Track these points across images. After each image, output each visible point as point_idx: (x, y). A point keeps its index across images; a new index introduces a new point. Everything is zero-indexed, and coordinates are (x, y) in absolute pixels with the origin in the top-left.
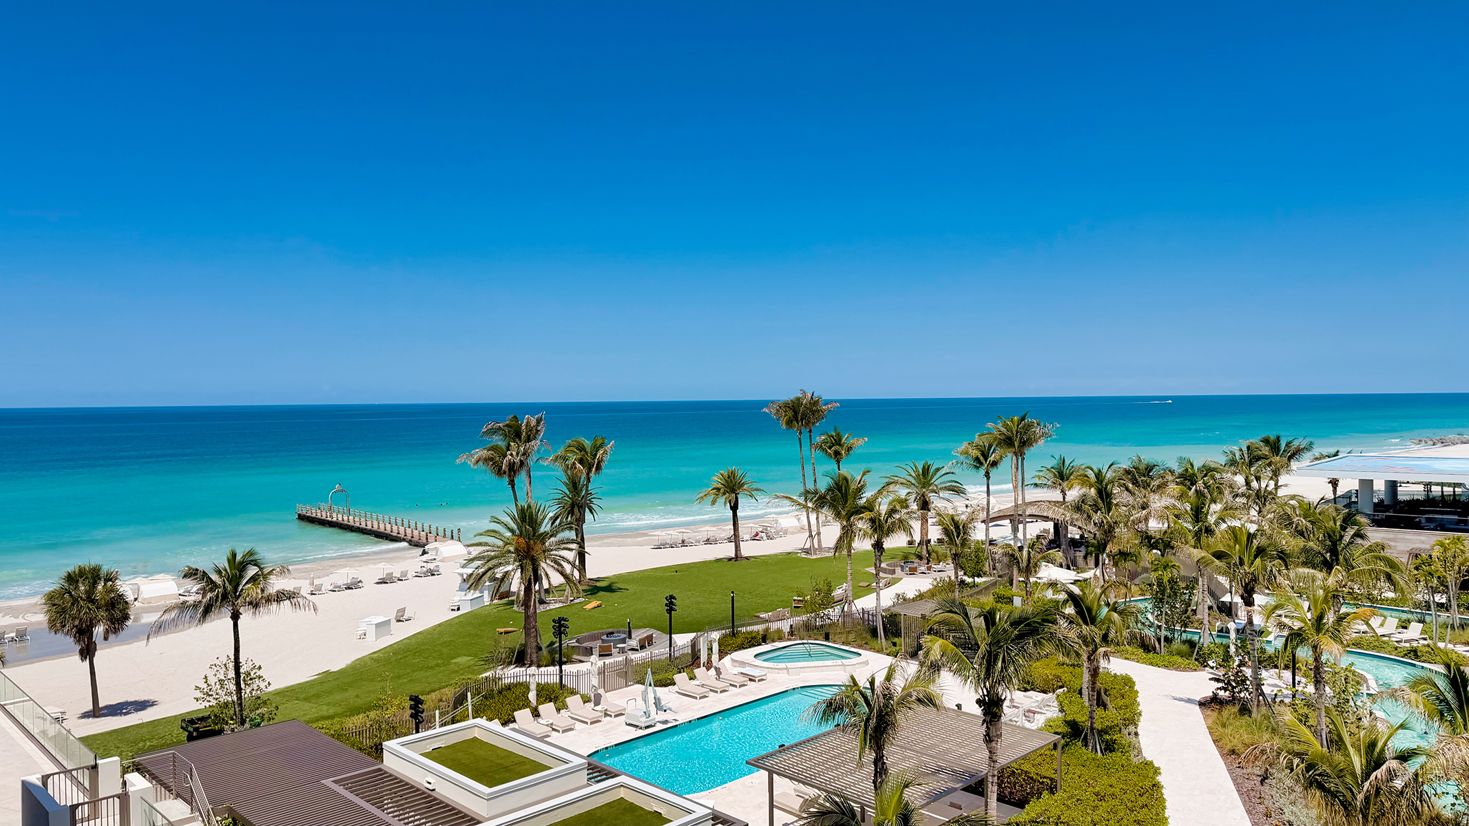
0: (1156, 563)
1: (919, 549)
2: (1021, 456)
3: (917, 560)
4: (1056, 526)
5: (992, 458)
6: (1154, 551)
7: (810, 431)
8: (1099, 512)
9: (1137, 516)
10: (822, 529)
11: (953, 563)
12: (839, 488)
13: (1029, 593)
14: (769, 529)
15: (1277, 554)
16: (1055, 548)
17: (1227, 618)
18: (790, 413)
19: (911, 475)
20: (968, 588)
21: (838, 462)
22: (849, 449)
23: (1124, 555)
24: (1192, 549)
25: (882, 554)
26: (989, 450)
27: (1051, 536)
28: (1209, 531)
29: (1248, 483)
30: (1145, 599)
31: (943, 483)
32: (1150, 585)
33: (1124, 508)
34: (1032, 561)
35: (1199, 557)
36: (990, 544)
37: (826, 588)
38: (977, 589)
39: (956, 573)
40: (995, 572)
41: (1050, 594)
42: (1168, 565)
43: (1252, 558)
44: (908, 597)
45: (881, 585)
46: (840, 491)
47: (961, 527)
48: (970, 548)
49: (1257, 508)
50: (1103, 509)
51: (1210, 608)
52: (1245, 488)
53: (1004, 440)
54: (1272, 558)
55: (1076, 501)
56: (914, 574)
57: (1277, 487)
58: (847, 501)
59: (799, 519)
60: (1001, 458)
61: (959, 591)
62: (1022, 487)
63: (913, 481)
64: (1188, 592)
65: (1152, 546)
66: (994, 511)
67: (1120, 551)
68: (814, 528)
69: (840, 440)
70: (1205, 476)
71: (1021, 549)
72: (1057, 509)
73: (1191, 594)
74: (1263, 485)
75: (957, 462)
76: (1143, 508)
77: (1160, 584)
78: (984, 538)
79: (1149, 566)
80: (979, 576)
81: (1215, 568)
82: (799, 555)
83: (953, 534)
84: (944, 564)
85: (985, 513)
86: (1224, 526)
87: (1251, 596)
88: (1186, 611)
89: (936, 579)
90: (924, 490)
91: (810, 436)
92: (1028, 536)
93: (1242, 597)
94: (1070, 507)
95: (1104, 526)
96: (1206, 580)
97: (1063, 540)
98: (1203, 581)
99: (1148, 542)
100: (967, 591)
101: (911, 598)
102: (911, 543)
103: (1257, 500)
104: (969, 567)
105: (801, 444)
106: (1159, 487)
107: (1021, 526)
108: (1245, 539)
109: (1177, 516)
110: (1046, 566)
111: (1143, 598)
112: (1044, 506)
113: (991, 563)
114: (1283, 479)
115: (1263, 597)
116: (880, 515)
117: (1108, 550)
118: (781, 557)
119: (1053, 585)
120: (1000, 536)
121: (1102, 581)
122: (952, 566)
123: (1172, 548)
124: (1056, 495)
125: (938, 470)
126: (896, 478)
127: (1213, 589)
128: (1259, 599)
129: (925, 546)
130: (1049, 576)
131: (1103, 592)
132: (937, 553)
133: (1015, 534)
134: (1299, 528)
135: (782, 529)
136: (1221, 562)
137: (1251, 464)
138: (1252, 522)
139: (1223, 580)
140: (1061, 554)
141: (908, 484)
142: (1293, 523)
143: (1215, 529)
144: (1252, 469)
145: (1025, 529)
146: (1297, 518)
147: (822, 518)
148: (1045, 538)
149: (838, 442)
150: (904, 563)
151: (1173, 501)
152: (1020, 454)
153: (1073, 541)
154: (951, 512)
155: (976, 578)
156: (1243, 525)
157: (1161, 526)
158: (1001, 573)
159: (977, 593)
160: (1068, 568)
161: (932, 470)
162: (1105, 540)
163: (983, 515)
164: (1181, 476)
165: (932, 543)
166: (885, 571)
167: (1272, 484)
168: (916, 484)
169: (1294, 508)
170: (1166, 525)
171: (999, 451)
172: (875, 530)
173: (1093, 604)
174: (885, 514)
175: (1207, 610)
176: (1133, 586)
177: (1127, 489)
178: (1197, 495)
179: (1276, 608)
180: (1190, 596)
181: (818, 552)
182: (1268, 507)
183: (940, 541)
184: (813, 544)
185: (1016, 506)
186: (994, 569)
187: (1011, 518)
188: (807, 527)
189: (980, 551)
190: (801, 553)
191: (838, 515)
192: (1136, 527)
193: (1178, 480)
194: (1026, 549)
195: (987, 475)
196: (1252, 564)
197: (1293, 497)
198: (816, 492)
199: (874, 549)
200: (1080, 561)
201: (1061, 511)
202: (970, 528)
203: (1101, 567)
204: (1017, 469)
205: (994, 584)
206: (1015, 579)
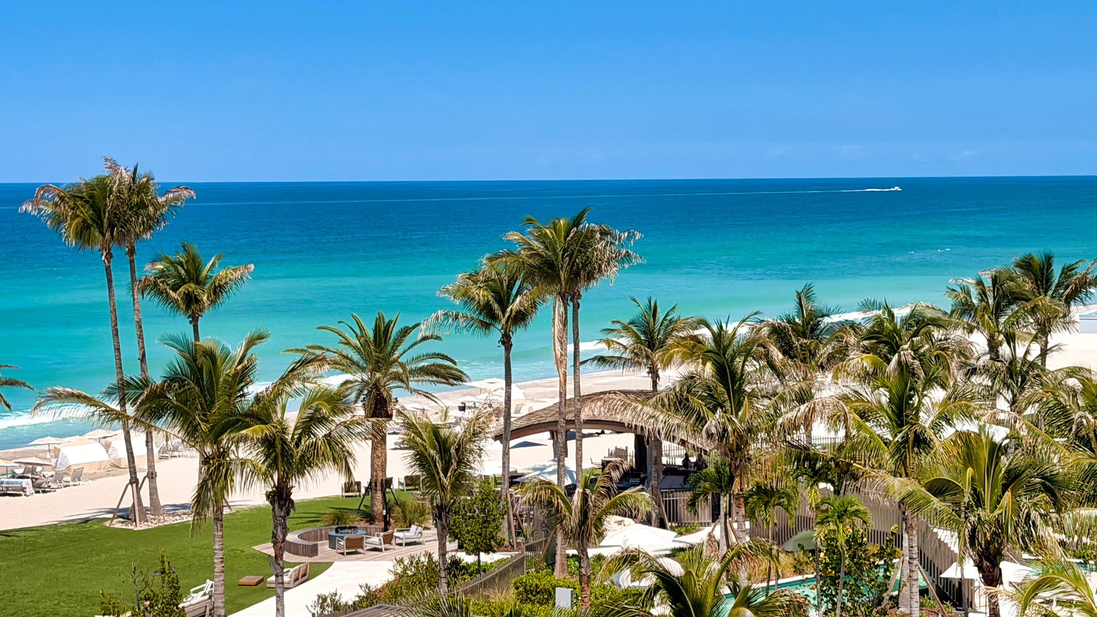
0: (824, 507)
1: (368, 499)
2: (571, 300)
3: (363, 524)
4: (640, 442)
5: (516, 305)
6: (822, 485)
7: (132, 252)
8: (719, 410)
9: (789, 415)
10: (159, 467)
11: (436, 525)
12: (196, 371)
13: (585, 579)
14: (39, 469)
15: (1042, 484)
16: (635, 485)
17: (954, 610)
18: (86, 212)
19: (348, 343)
20: (466, 576)
21: (194, 320)
22: (218, 290)
23: (765, 494)
24: (890, 479)
25: (288, 513)
26: (510, 286)
27: (631, 460)
28: (921, 442)
29: (993, 347)
30: (803, 581)
31: (418, 359)
32: (813, 552)
33: (766, 402)
34: (590, 515)
35: (904, 494)
36: (512, 484)
37: (168, 592)
38: (484, 578)
39: (442, 547)
40: (520, 539)
41: (625, 579)
42: (846, 511)
43: (999, 490)
44: (343, 601)
45: (286, 579)
46: (198, 382)
47: (453, 451)
48: (471, 493)
49: (1009, 396)
50: (728, 404)
51: (923, 592)
52: (988, 357)
53: (539, 268)
54: (1031, 490)
55: (678, 389)
56: (356, 553)
57: (1044, 353)
58: (213, 403)
59: (107, 446)
60: (534, 306)
61: (449, 584)
62: (575, 365)
63: (356, 357)
64: (882, 562)
65: (817, 476)
66: (519, 414)
67: (759, 487)
68: (142, 465)
69: (198, 270)
70: (916, 334)
71: (571, 490)
72: (640, 407)
73: (888, 567)
74: (1020, 353)
75: (446, 315)
76: (802, 401)
77: (832, 549)
78: (499, 472)
79: (811, 514)
80: (489, 549)
81: (933, 513)
82: (107, 524)
83: (435, 466)
84: (420, 529)
85: (502, 420)
86: (948, 432)
87: (995, 565)
88: (880, 601)
89: (401, 561)
90: (378, 375)
91: (132, 262)
92: (586, 465)
93: (981, 569)
94: (666, 400)
95: (727, 439)
96: (915, 539)
97: (651, 468)
98: (910, 540)
99: (810, 466)
100: (468, 582)
101: (350, 603)
102: (348, 487)
103: (1009, 381)
104: (468, 532)
105: (110, 281)
106: (831, 357)
107: (572, 445)
108: (986, 455)
109: (863, 415)
110: (620, 523)
111: (800, 578)
112: (618, 399)
113: (514, 523)
114: (1054, 339)
115: (1018, 566)
116: (284, 430)
117: (736, 488)
118: (66, 530)
119: (629, 559)
120: (532, 466)
121: (725, 547)
122: (433, 532)
123: (855, 478)
124: (639, 379)
125: (405, 332)
126: (319, 352)
127: (929, 554)
128: (1011, 571)
129: (379, 495)
130: (625, 542)
131: (725, 569)
132: (402, 505)
133: (559, 461)
134: (1083, 433)
135: (69, 468)
136: (944, 501)
137: (998, 311)
138: (1000, 423)
139: (949, 538)
140: (647, 495)
141: (344, 364)
142: (1071, 422)
143: (933, 437)
144: (1002, 320)
145: (579, 449)
146: (1079, 413)
147: (158, 439)
148: (616, 467)
149: (194, 274)
150: (337, 531)
151: (855, 385)
152: (570, 296)
153: (671, 470)
154: (435, 420)
155: (482, 554)
156: (981, 428)
157: (832, 435)
158: (531, 542)
159: (485, 585)
160: (662, 525)
161: (395, 331)
162: (730, 465)
163: (496, 425)
164: (871, 335)
165: (395, 485)
166: (295, 549)
167: (1036, 349)
168: (362, 363)
169: (1074, 393)
170: (842, 433)
171: (530, 291)
172: (273, 465)
173: (706, 596)
174: (296, 428)
175: (917, 597)
176: (782, 556)
177: (771, 365)
178: (902, 370)
179: (1039, 586)
180: (886, 570)
181: (150, 516)
182: (1027, 393)
183: (411, 481)
184: (139, 498)
185: (564, 401)
186: (518, 534)
187: (553, 428)
188: (125, 463)
189: (491, 497)
190: (112, 519)
191: (192, 433)
192: (789, 438)
193: (866, 343)
194: (579, 490)
195: (506, 341)
196: (999, 502)
197: (1073, 372)
198: (145, 382)
199: (272, 503)
200: (684, 512)
201: (648, 410)
202: (472, 451)
203: (722, 520)
204: (565, 324)
205: (518, 565)
206: (558, 552)
